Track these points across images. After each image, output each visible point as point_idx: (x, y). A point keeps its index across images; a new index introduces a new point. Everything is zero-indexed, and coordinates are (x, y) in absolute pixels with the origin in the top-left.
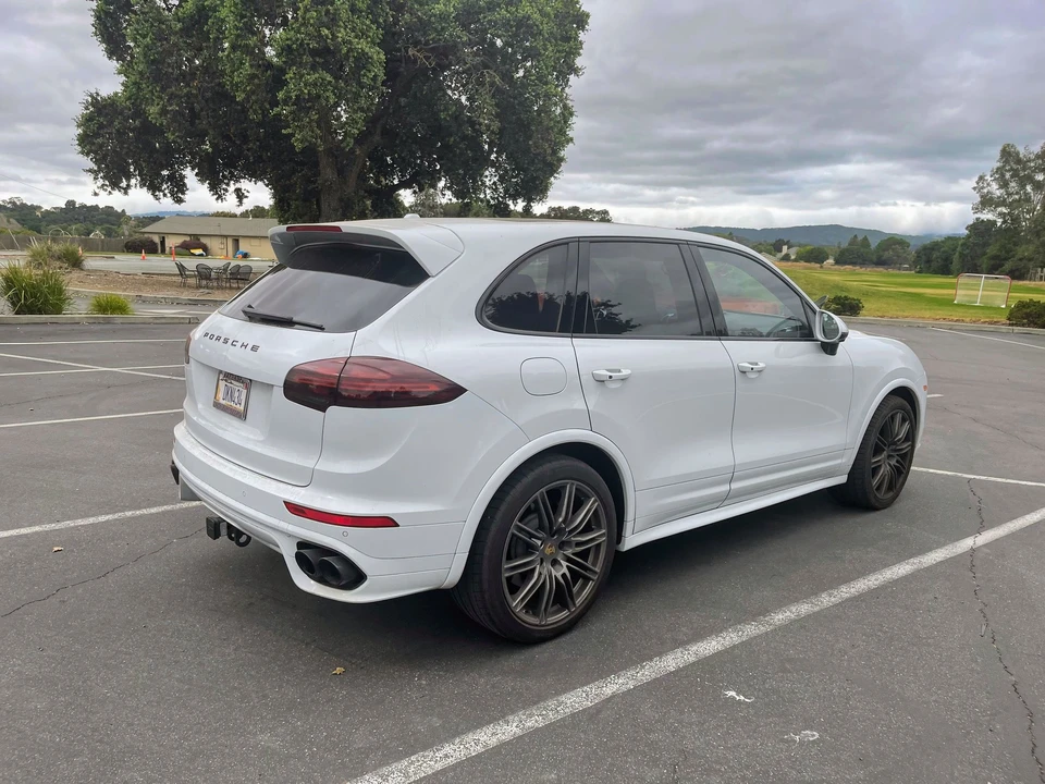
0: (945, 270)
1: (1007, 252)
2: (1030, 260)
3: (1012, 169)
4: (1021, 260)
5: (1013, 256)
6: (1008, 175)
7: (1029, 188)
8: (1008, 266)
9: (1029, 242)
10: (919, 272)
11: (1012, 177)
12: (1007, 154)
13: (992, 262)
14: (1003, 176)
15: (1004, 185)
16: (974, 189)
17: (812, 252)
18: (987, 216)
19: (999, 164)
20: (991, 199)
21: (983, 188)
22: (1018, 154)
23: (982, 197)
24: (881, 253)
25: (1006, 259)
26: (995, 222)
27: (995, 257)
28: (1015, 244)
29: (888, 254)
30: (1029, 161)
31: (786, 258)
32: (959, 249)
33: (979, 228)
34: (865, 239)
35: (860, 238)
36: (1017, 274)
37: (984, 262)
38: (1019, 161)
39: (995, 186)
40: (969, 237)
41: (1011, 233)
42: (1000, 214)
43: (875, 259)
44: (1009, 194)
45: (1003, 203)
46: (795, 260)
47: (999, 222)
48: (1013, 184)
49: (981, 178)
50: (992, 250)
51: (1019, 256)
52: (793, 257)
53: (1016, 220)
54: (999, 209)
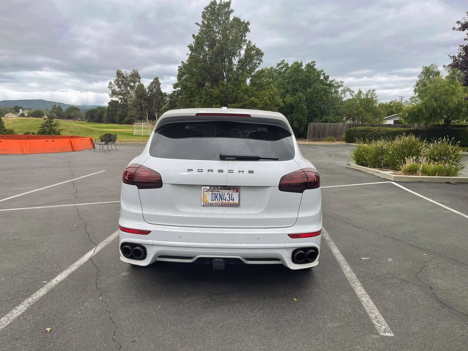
0: (100, 121)
1: (125, 114)
2: (134, 116)
3: (121, 80)
4: (130, 116)
5: (127, 115)
6: (120, 83)
7: (128, 88)
8: (126, 119)
9: (132, 109)
10: (88, 122)
11: (122, 83)
12: (119, 74)
13: (120, 118)
14: (118, 83)
15: (120, 87)
16: (108, 87)
17: (35, 112)
18: (115, 99)
19: (116, 78)
20: (115, 92)
21: (112, 87)
22: (123, 74)
23: (112, 91)
24: (69, 113)
25: (125, 116)
26: (118, 102)
27: (120, 116)
28: (127, 110)
29: (72, 114)
30: (128, 78)
31: (22, 115)
32: (106, 112)
33: (113, 103)
34: (59, 107)
35: (57, 106)
36: (130, 122)
37: (117, 118)
38: (124, 77)
39: (116, 87)
40: (109, 107)
41: (124, 106)
42: (120, 98)
43: (66, 116)
44: (122, 90)
45: (120, 94)
46: (28, 117)
47: (120, 101)
48: (123, 87)
49: (110, 83)
50: (119, 113)
51: (130, 115)
52: (26, 115)
53: (126, 101)
54: (119, 96)
